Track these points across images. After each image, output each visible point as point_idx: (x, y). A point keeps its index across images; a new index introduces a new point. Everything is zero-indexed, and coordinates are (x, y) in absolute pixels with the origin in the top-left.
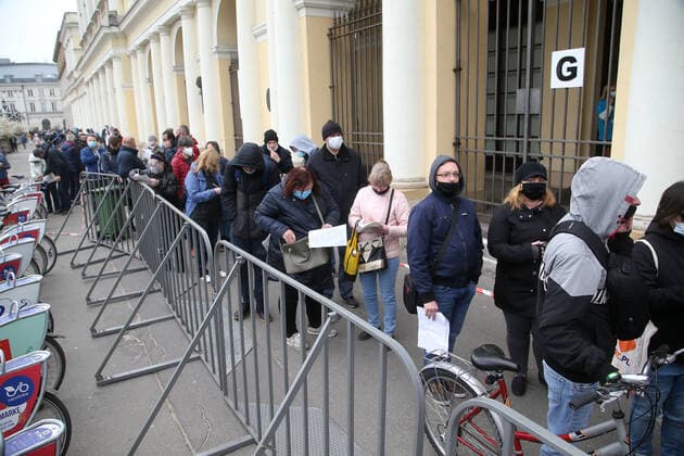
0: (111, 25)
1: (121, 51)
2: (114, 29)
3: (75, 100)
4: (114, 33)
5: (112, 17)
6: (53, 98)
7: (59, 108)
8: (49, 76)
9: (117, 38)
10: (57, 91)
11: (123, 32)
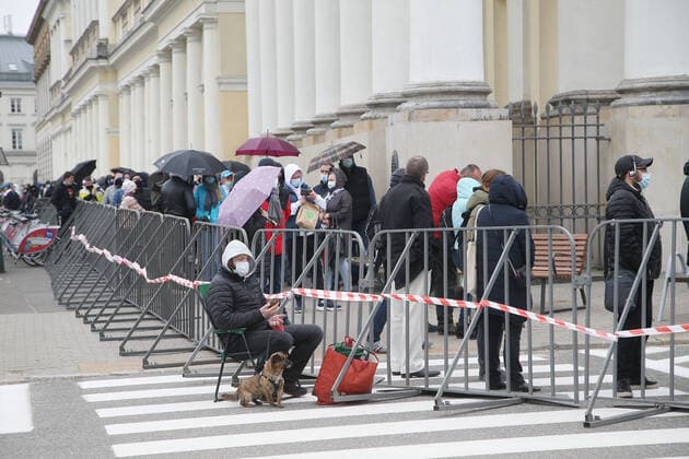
0: (100, 57)
1: (110, 88)
2: (102, 63)
3: (59, 134)
4: (102, 67)
5: (102, 46)
6: (16, 119)
7: (29, 142)
8: (13, 67)
9: (106, 72)
10: (27, 104)
11: (112, 66)
